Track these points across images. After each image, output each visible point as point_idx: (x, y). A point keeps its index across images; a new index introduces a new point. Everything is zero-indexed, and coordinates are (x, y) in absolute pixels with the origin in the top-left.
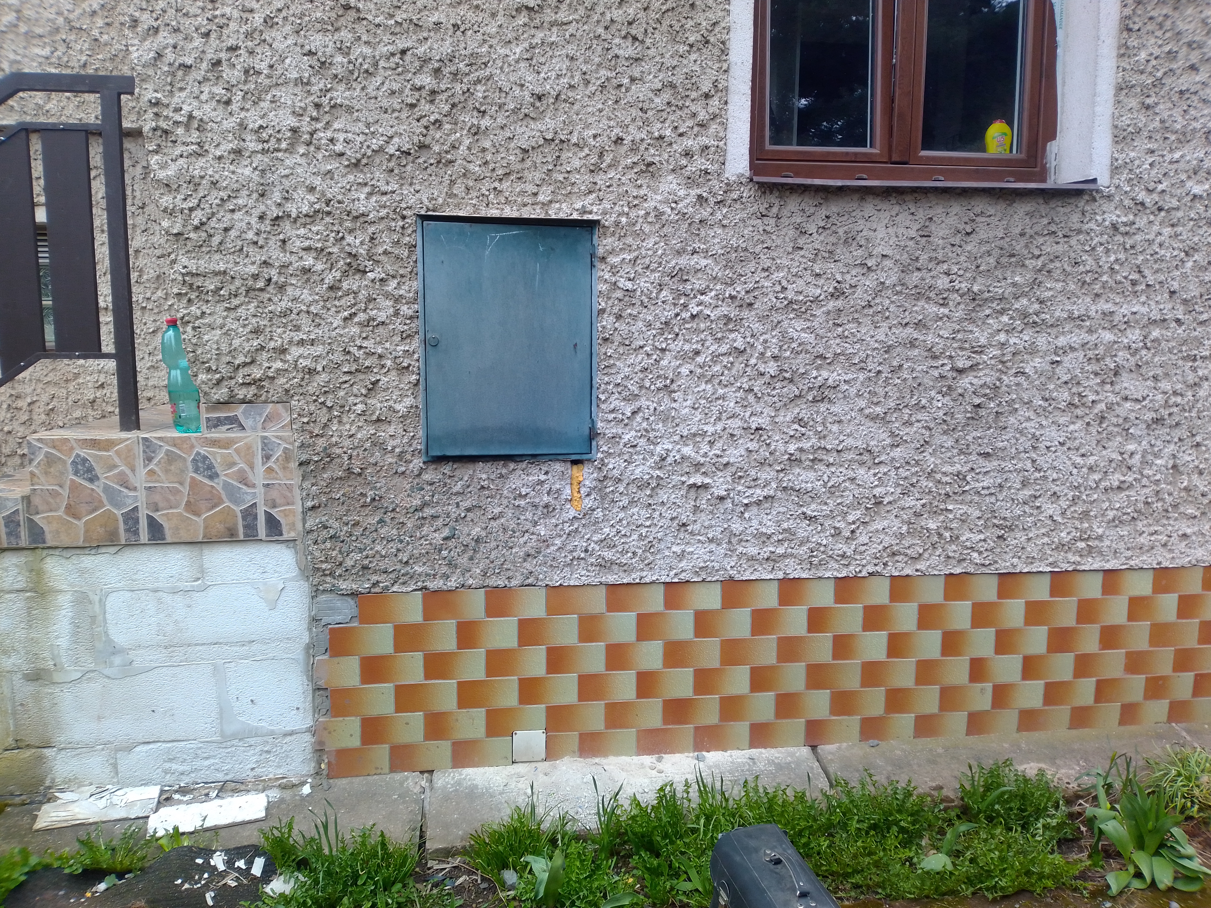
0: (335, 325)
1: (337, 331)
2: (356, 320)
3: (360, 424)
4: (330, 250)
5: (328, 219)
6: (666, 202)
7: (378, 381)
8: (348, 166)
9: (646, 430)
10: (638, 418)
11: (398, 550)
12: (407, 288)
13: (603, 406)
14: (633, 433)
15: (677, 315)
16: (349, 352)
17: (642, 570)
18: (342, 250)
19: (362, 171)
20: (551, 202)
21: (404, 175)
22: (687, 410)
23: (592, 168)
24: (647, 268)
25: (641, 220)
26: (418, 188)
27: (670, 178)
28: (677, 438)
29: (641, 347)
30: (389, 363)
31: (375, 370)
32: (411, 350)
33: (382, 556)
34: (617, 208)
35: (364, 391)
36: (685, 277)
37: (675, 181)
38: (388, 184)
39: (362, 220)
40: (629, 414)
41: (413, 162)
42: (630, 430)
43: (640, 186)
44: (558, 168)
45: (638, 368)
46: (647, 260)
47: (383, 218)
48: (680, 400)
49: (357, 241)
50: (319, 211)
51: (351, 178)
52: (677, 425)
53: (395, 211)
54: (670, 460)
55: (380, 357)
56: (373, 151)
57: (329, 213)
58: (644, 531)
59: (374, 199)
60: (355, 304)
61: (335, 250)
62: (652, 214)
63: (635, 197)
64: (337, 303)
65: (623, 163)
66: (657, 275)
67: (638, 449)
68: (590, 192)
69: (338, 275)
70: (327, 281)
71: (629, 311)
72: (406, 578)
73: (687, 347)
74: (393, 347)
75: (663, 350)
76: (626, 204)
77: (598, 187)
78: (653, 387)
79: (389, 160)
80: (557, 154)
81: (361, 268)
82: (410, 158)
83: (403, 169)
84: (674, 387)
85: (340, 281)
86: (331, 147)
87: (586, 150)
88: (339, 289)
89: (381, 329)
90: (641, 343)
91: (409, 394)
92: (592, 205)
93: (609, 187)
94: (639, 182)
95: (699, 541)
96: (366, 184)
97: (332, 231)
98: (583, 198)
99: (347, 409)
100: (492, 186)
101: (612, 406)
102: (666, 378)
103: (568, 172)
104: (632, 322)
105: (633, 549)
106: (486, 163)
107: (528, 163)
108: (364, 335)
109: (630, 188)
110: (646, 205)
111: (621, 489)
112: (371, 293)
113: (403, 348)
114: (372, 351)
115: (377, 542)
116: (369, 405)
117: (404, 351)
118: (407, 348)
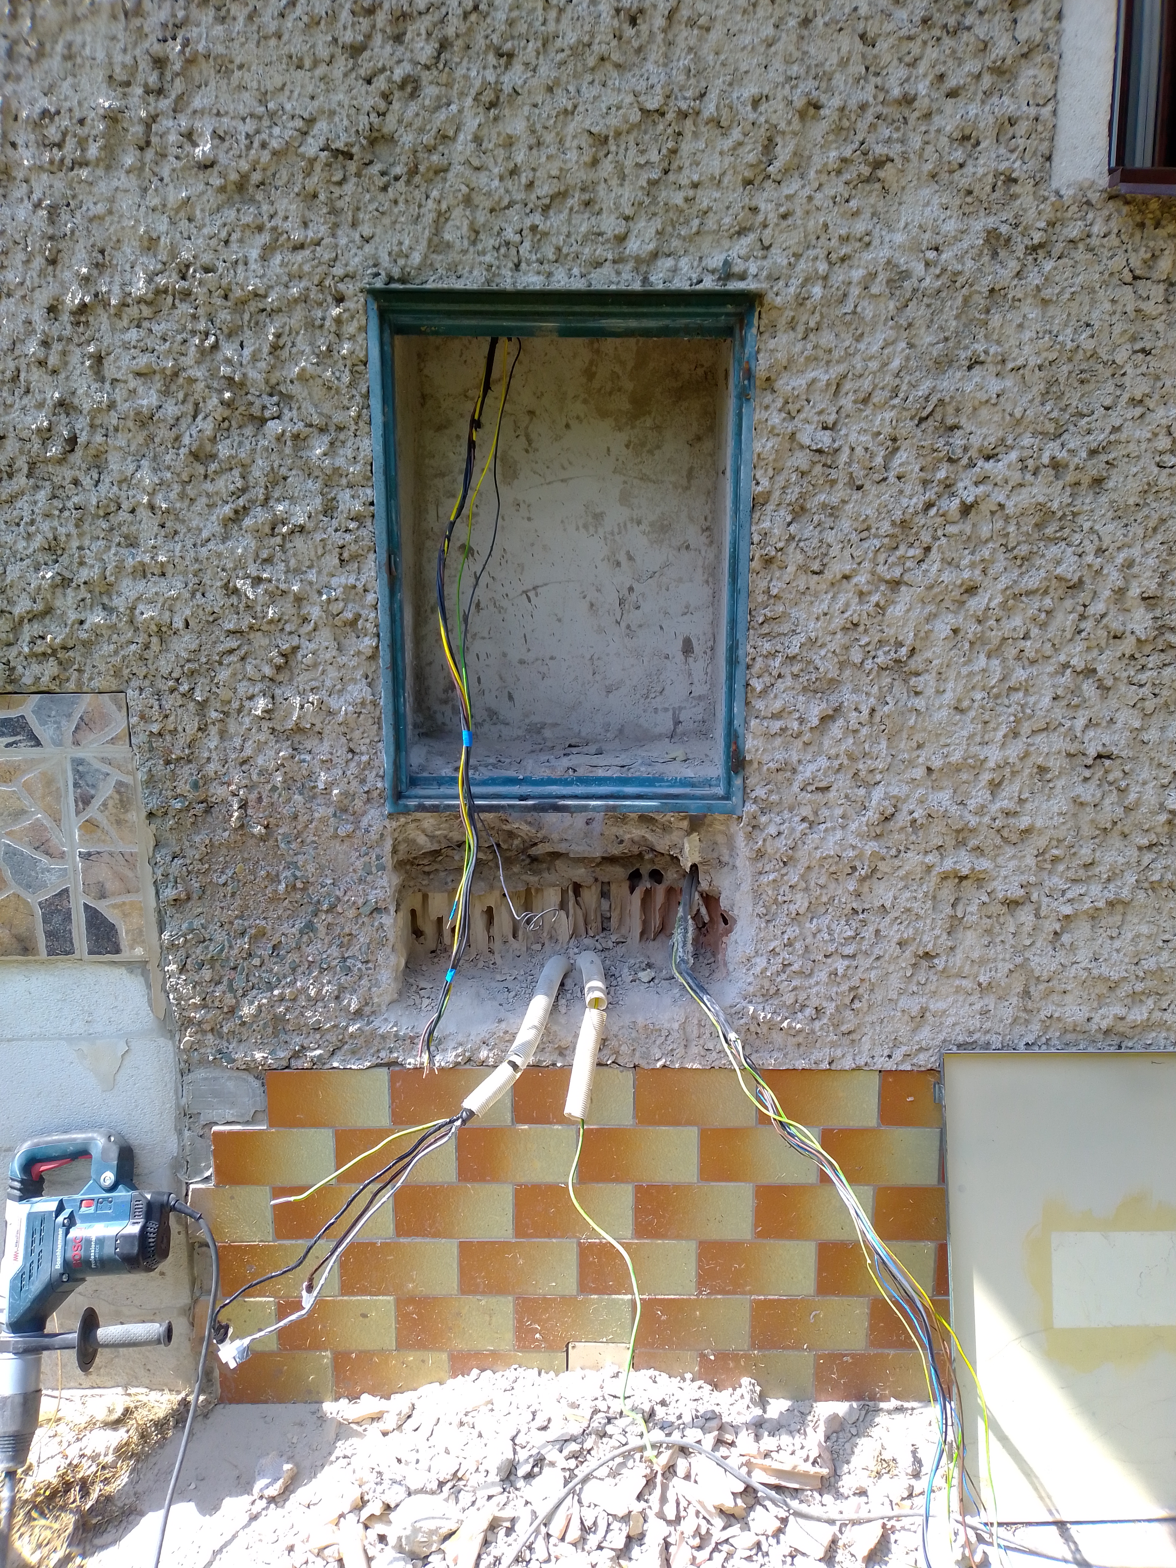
0: (205, 534)
1: (211, 545)
2: (248, 522)
3: (262, 737)
4: (191, 373)
5: (185, 308)
6: (915, 248)
7: (295, 649)
8: (222, 189)
9: (851, 757)
10: (836, 729)
11: (342, 989)
12: (350, 453)
13: (759, 704)
14: (823, 762)
15: (929, 506)
16: (236, 591)
17: (833, 1045)
18: (213, 373)
19: (252, 200)
20: (655, 255)
21: (339, 204)
22: (944, 712)
23: (749, 174)
24: (865, 401)
25: (855, 291)
26: (367, 231)
27: (926, 192)
28: (919, 773)
29: (846, 577)
30: (315, 613)
31: (288, 628)
32: (360, 586)
33: (309, 998)
34: (802, 265)
35: (268, 671)
36: (950, 421)
37: (936, 201)
38: (305, 225)
39: (253, 306)
40: (815, 722)
41: (358, 175)
42: (819, 753)
43: (856, 214)
44: (671, 177)
45: (838, 622)
46: (866, 384)
47: (296, 301)
48: (930, 691)
49: (247, 352)
50: (166, 291)
51: (230, 214)
52: (919, 746)
53: (320, 284)
54: (902, 819)
55: (299, 600)
56: (274, 153)
57: (186, 294)
58: (840, 965)
59: (278, 259)
60: (244, 490)
61: (198, 373)
62: (882, 277)
63: (845, 239)
64: (208, 486)
65: (817, 162)
66: (889, 415)
67: (832, 794)
68: (742, 232)
69: (208, 427)
70: (186, 440)
71: (822, 497)
72: (358, 1043)
73: (947, 577)
74: (325, 579)
75: (896, 584)
76: (822, 254)
77: (760, 218)
78: (869, 664)
79: (308, 173)
80: (670, 144)
81: (256, 411)
82: (352, 167)
83: (337, 191)
84: (915, 664)
85: (213, 440)
86: (188, 147)
87: (736, 134)
88: (213, 457)
89: (298, 541)
90: (847, 568)
91: (359, 674)
92: (746, 259)
93: (784, 217)
94: (853, 204)
95: (958, 990)
96: (260, 229)
97: (194, 333)
98: (726, 243)
99: (235, 705)
100: (528, 222)
101: (778, 705)
102: (900, 644)
103: (695, 186)
104: (829, 522)
105: (815, 1002)
106: (514, 172)
107: (607, 167)
108: (264, 554)
109: (832, 217)
110: (867, 256)
111: (794, 878)
112: (276, 465)
113: (343, 580)
114: (283, 586)
115: (300, 970)
116: (279, 700)
117: (346, 587)
118: (352, 581)
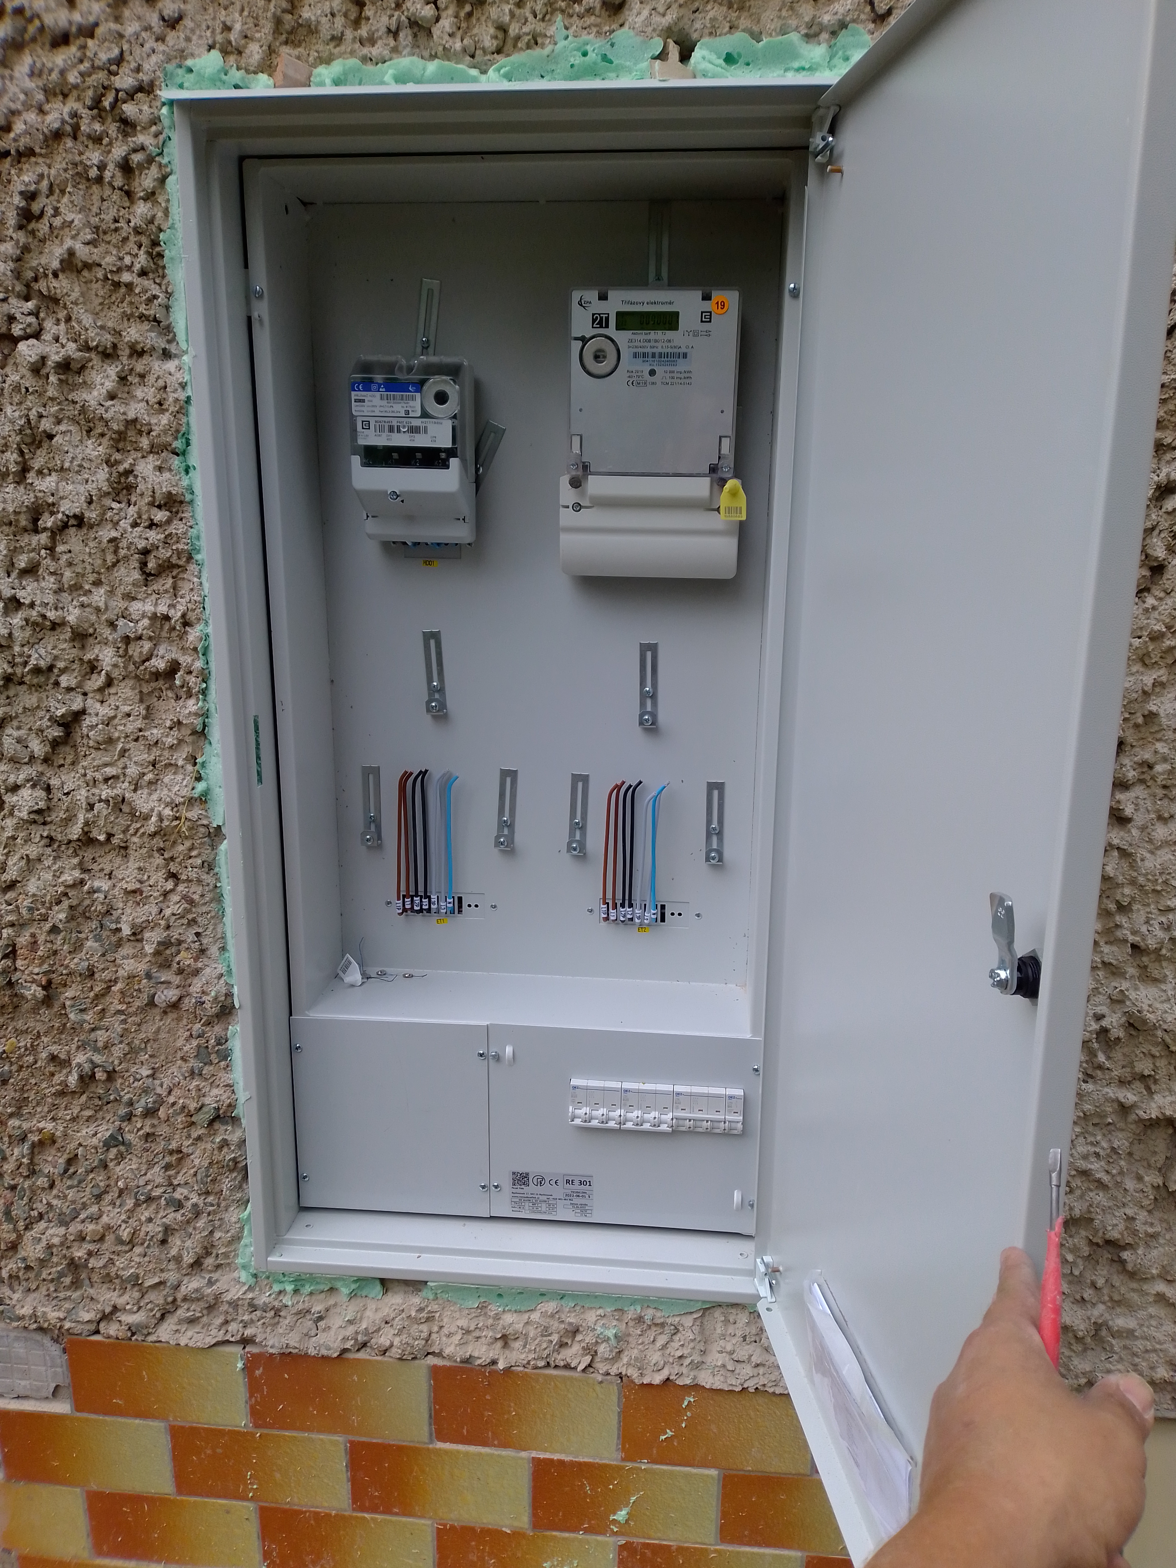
3: (33, 851)
7: (78, 715)
11: (170, 1228)
30: (107, 657)
31: (64, 681)
32: (176, 615)
33: (122, 1242)
35: (37, 747)
47: (57, 135)
55: (81, 637)
59: (26, 63)
72: (196, 1309)
74: (118, 604)
89: (73, 541)
108: (22, 562)
112: (33, 414)
113: (149, 608)
114: (52, 615)
115: (108, 1198)
116: (57, 794)
117: (154, 617)
118: (162, 609)
